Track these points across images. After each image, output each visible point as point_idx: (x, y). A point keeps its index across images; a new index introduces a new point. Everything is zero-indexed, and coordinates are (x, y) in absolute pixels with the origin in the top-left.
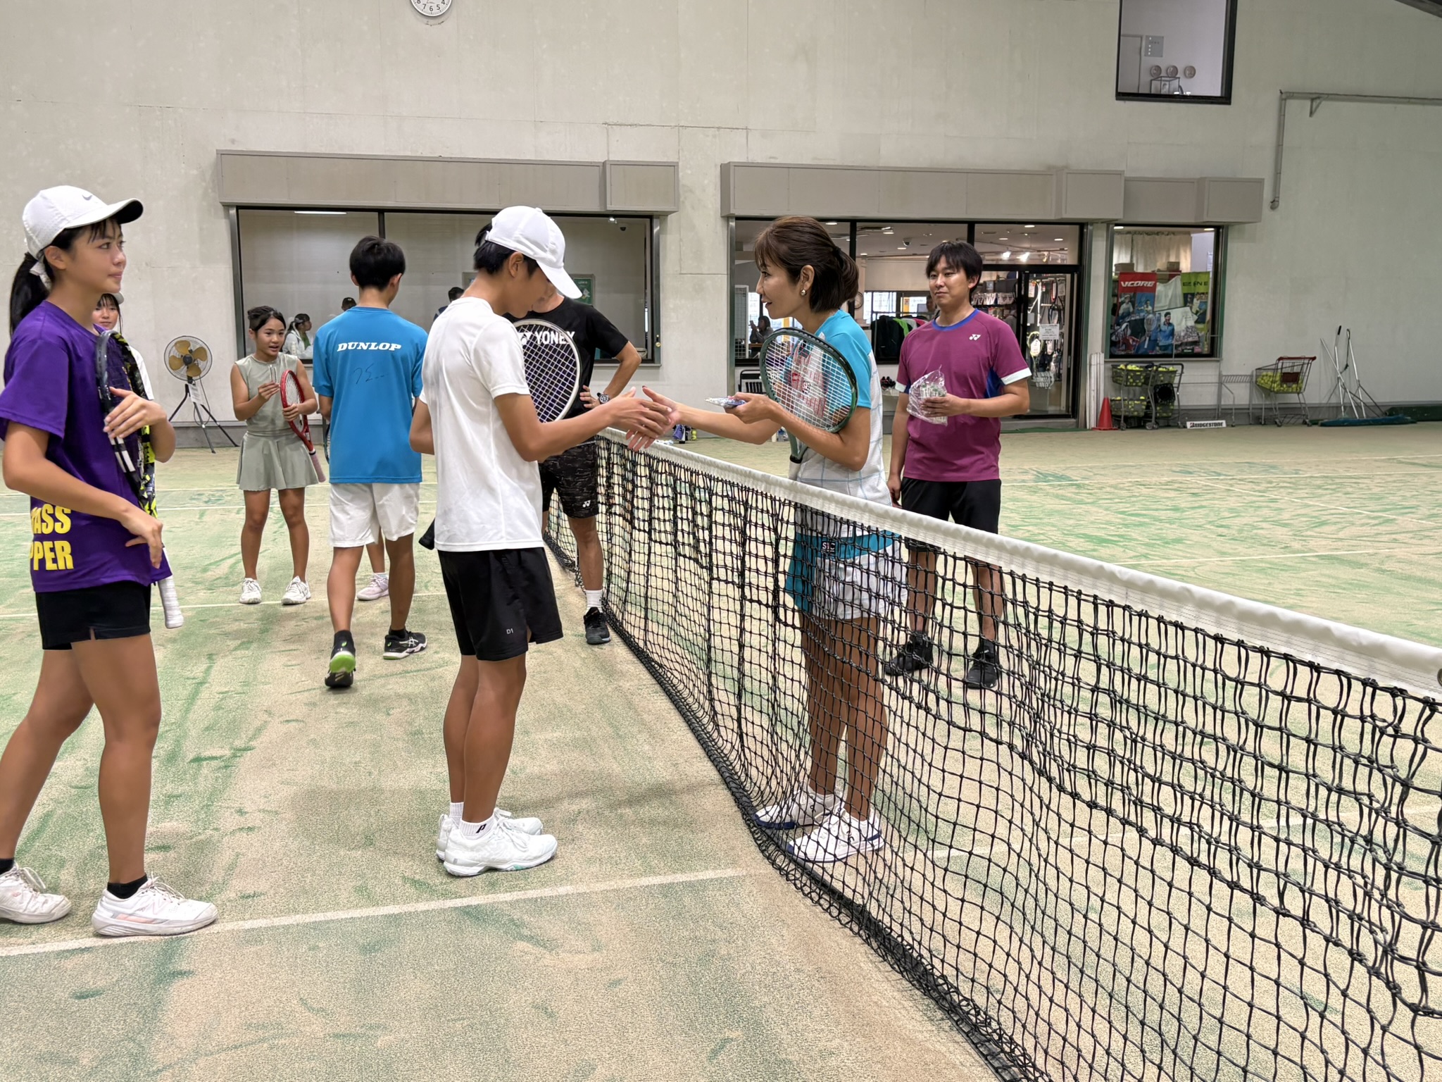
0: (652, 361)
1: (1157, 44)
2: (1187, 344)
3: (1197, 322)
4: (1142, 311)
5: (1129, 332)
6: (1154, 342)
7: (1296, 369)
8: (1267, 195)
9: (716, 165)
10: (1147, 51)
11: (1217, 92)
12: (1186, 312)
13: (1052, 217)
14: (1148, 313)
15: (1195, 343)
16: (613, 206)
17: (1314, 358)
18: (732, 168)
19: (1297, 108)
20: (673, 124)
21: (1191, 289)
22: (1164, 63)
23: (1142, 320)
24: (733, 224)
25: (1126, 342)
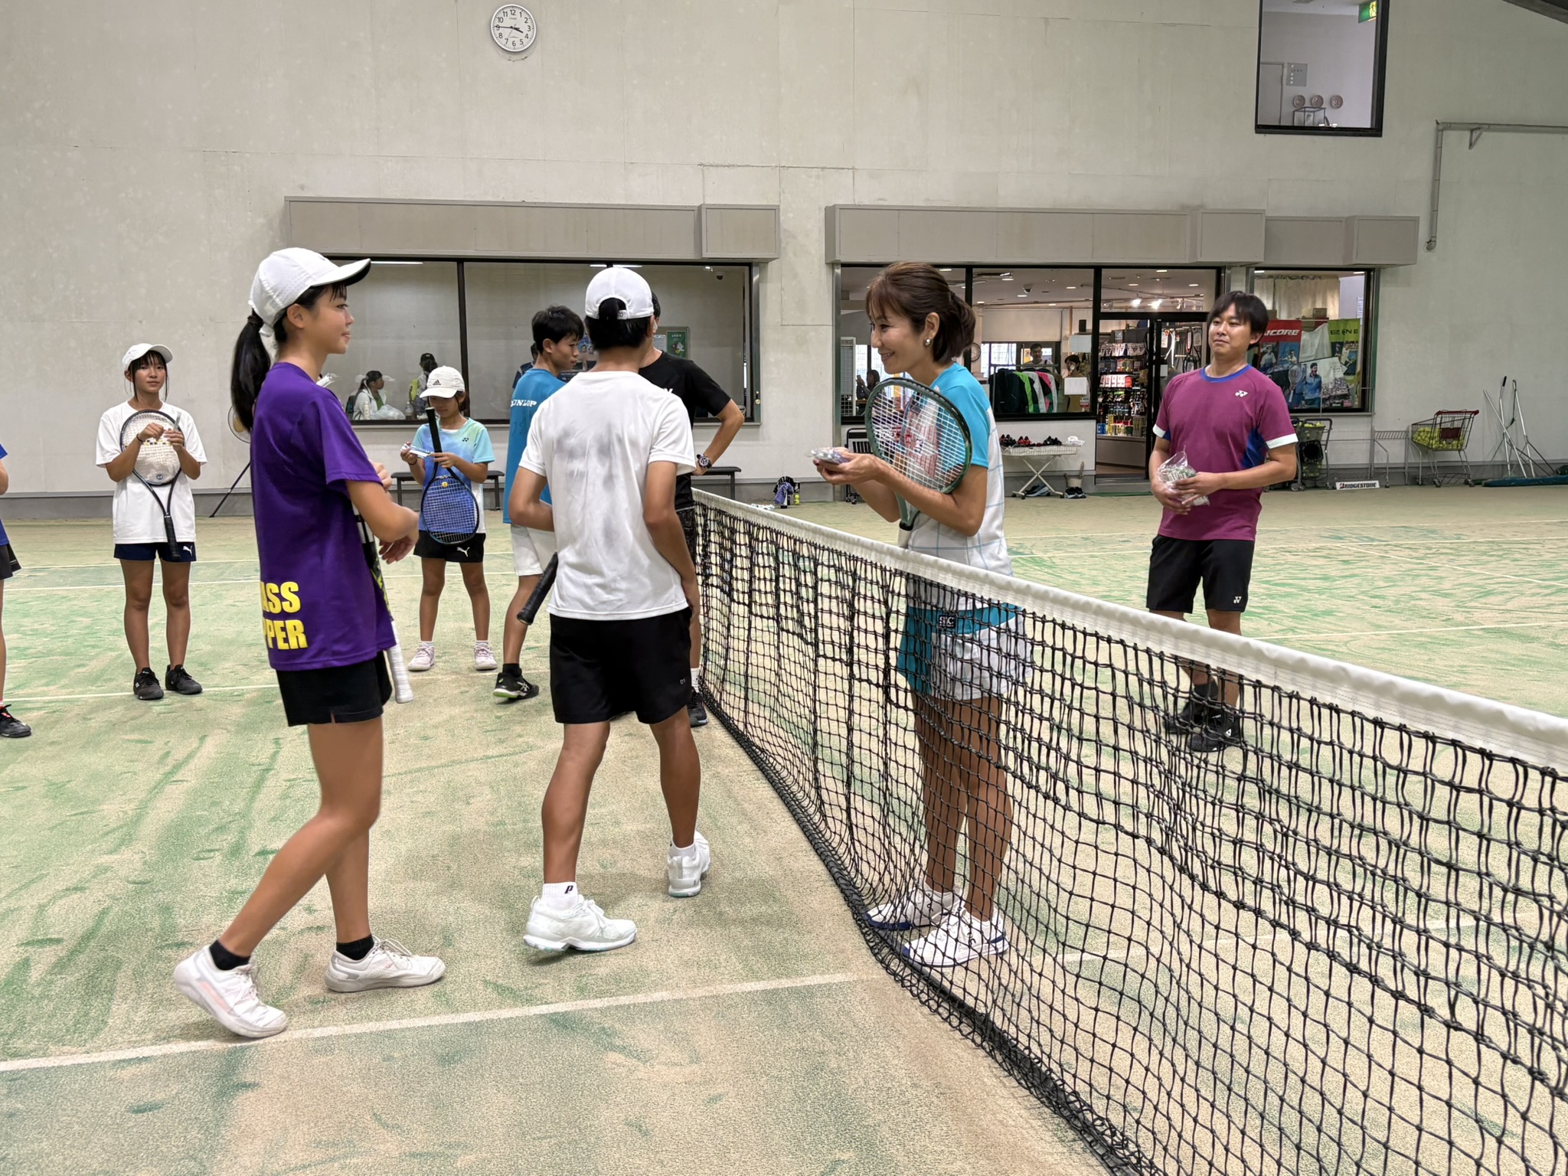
1: (1300, 72)
2: (1335, 397)
3: (1346, 373)
4: (1285, 361)
6: (1300, 396)
7: (1457, 424)
8: (1423, 235)
9: (820, 209)
10: (1289, 80)
11: (1366, 123)
13: (1185, 260)
14: (1293, 364)
15: (1345, 397)
16: (708, 254)
17: (1476, 412)
18: (838, 211)
19: (1456, 140)
20: (773, 164)
21: (1340, 338)
22: (1307, 92)
23: (1286, 372)
24: (838, 271)
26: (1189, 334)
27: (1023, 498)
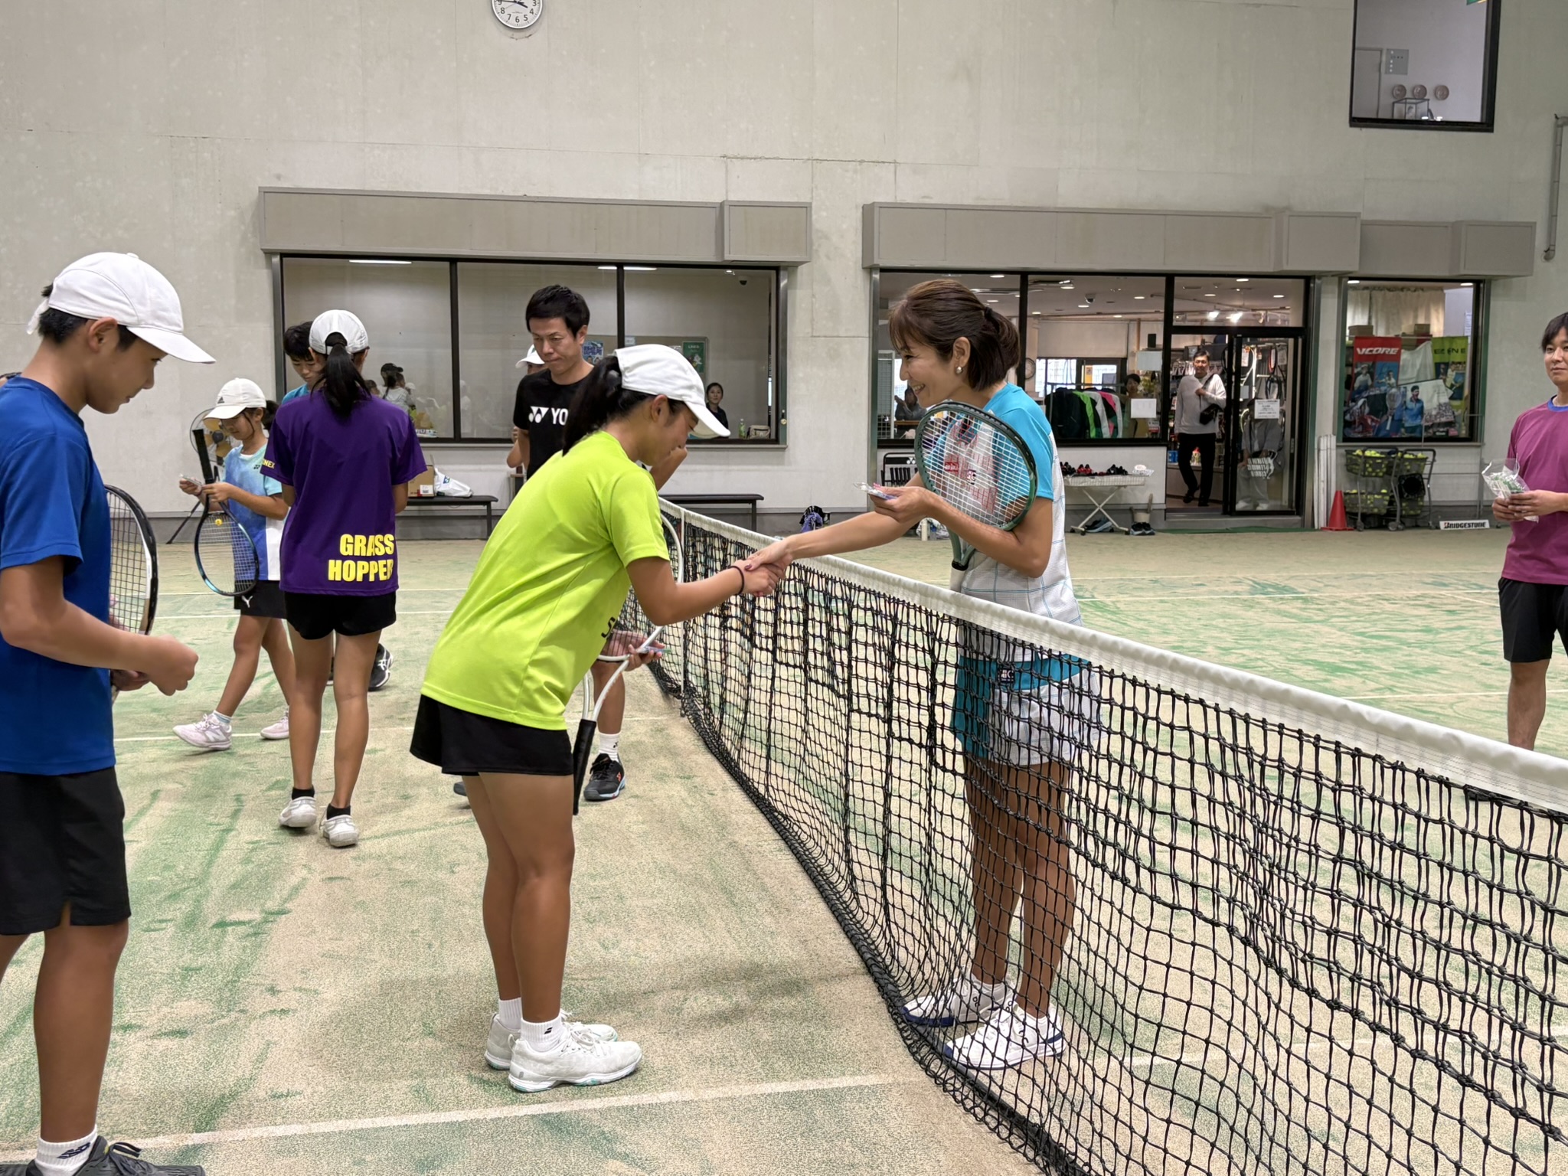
0: (776, 441)
1: (1400, 59)
2: (1440, 425)
3: (1452, 398)
4: (1383, 384)
5: (1367, 410)
6: (1398, 423)
8: (1540, 242)
9: (857, 207)
10: (1388, 68)
11: (1476, 116)
12: (1438, 386)
13: (1269, 269)
14: (1391, 386)
15: (1450, 424)
16: (730, 256)
18: (877, 210)
20: (805, 157)
21: (1446, 358)
22: (1409, 82)
23: (1383, 396)
24: (877, 276)
25: (1363, 422)
26: (1273, 351)
27: (1083, 533)
